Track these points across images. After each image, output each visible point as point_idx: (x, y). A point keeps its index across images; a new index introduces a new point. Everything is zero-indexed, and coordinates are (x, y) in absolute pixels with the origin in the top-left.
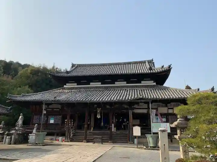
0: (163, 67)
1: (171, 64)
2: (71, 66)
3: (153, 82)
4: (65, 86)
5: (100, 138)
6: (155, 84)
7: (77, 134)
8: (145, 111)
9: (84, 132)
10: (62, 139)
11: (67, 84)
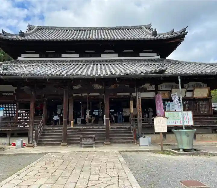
0: (173, 31)
1: (187, 27)
2: (27, 28)
3: (155, 54)
4: (19, 58)
5: (92, 138)
6: (159, 57)
7: (48, 132)
8: (151, 95)
9: (62, 129)
10: (22, 141)
11: (22, 55)
